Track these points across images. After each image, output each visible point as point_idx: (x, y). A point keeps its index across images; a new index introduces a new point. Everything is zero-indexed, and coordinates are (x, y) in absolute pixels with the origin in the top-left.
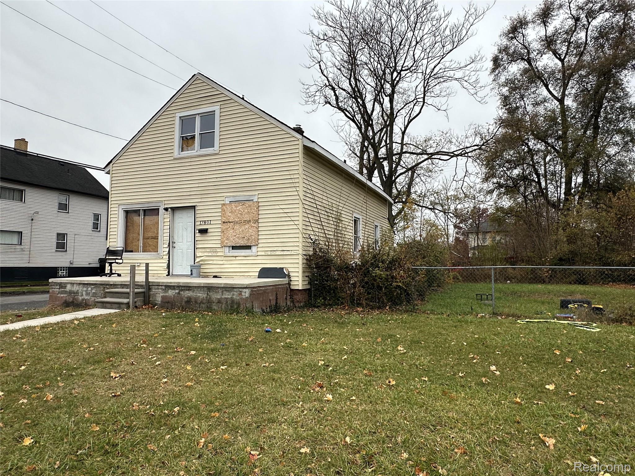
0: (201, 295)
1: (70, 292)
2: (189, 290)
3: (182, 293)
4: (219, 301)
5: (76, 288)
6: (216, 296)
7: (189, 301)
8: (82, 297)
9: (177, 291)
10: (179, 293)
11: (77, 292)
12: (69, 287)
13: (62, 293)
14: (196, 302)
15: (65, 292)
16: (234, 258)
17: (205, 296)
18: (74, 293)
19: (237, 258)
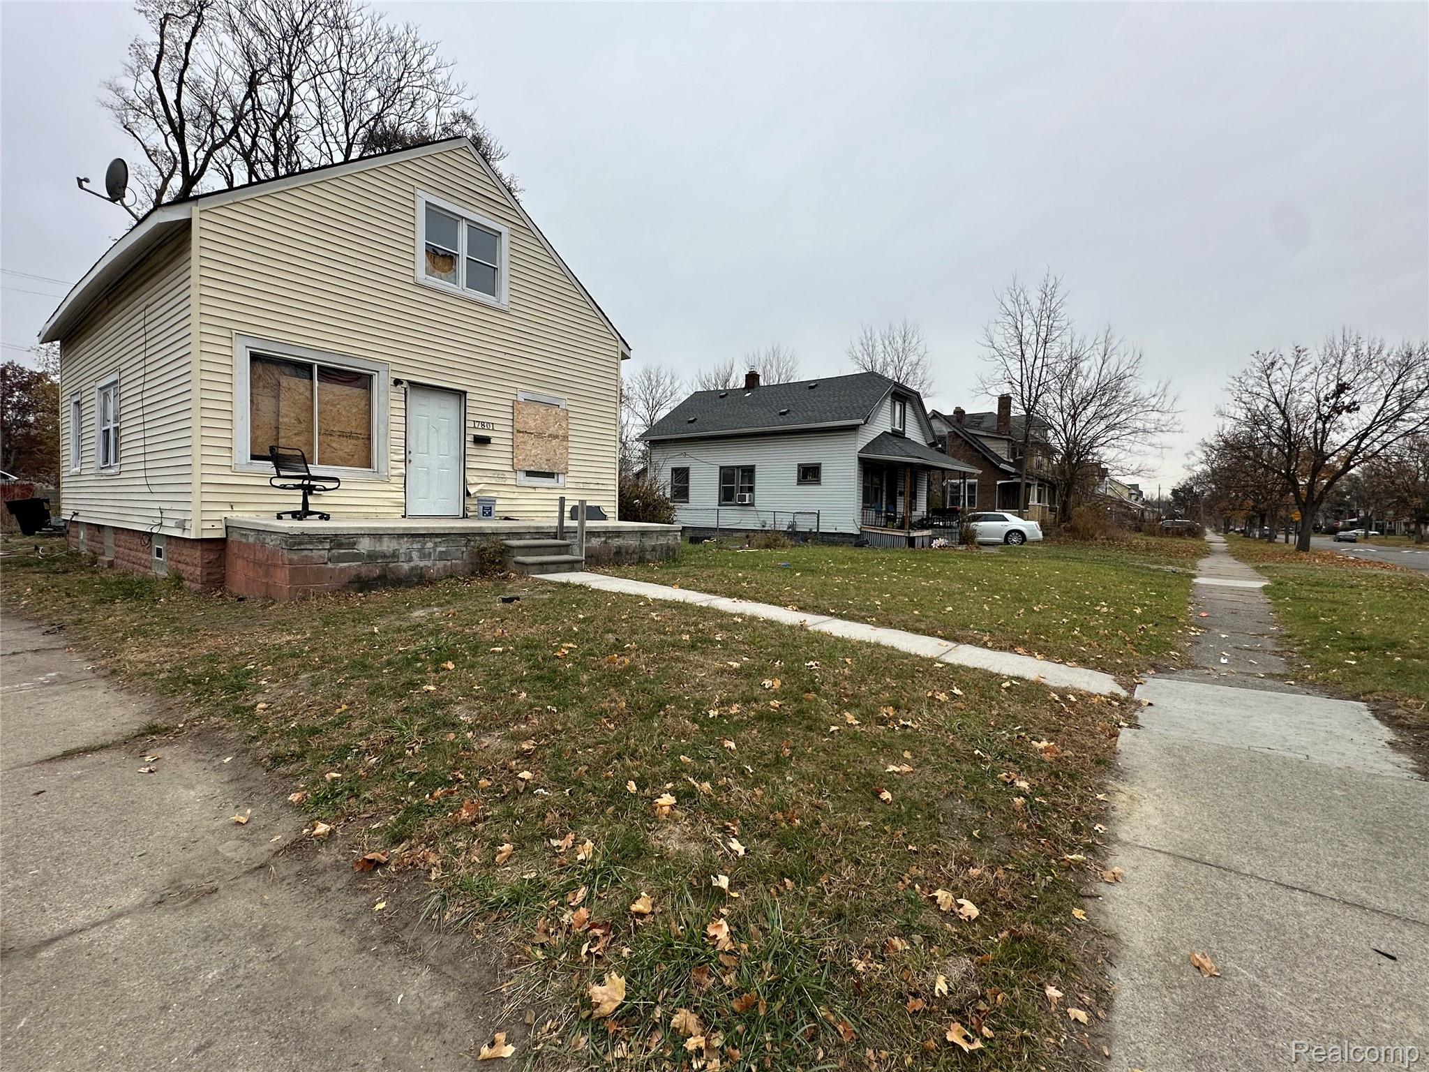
0: (633, 542)
1: (372, 556)
2: (618, 537)
3: (610, 541)
4: (654, 549)
5: (387, 546)
6: (650, 542)
7: (619, 552)
8: (412, 564)
9: (603, 539)
10: (605, 542)
11: (394, 555)
12: (365, 546)
13: (340, 559)
14: (627, 553)
15: (357, 557)
16: (533, 491)
17: (638, 543)
18: (384, 556)
19: (537, 490)
